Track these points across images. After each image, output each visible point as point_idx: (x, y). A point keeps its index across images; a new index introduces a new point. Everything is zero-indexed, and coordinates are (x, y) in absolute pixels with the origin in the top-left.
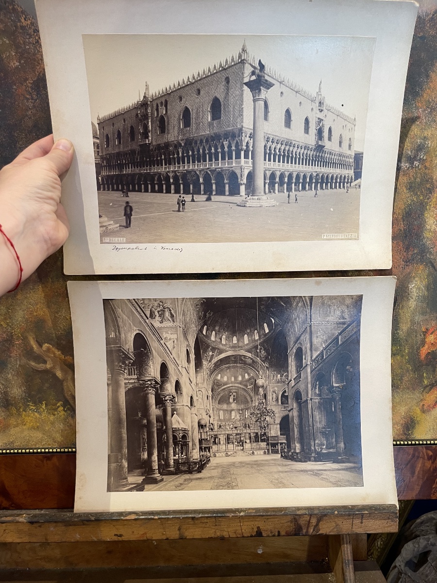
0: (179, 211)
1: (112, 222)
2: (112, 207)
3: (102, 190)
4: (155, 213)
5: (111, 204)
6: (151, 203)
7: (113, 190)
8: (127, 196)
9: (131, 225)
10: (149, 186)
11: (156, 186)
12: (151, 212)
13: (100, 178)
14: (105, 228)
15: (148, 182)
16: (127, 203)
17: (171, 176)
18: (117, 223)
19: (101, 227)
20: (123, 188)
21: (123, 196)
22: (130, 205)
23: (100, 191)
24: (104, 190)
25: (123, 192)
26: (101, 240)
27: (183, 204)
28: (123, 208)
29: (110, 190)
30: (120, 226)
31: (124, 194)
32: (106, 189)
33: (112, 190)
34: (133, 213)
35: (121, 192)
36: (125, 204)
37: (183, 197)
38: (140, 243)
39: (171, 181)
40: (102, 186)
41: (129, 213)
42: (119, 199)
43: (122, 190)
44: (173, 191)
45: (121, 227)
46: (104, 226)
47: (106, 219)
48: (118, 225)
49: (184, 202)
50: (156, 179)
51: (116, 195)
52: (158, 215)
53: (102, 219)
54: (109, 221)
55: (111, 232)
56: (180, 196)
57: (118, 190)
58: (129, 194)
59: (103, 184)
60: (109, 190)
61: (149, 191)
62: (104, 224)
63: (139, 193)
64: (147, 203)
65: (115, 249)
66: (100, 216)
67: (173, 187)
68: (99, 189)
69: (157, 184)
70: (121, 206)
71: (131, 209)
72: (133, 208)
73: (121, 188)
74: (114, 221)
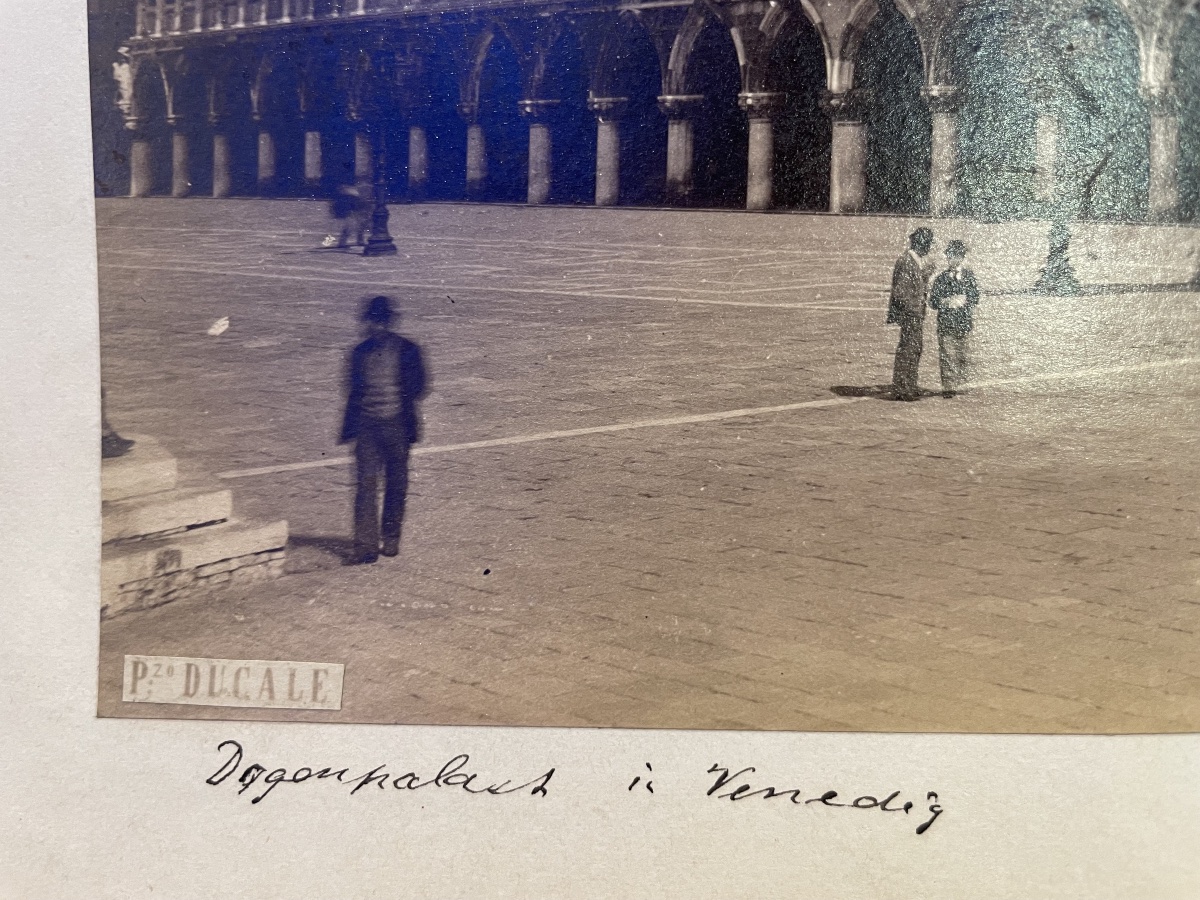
0: (903, 390)
1: (219, 504)
2: (224, 351)
3: (135, 188)
4: (657, 411)
5: (220, 326)
6: (618, 313)
7: (245, 185)
8: (380, 245)
9: (410, 527)
10: (606, 138)
11: (678, 142)
12: (614, 406)
13: (123, 73)
14: (150, 558)
15: (595, 100)
16: (379, 310)
17: (836, 29)
18: (267, 516)
19: (116, 546)
20: (338, 169)
21: (342, 247)
22: (407, 328)
23: (117, 204)
24: (159, 186)
25: (342, 208)
26: (109, 684)
27: (944, 315)
28: (333, 362)
29: (219, 186)
30: (295, 541)
31: (353, 221)
32: (179, 183)
33: (232, 192)
34: (430, 412)
35: (320, 209)
36: (350, 328)
37: (957, 248)
38: (483, 719)
39: (837, 77)
40: (138, 152)
41: (389, 409)
42: (295, 274)
43: (330, 189)
44: (844, 189)
45: (307, 556)
46: (146, 542)
47: (165, 471)
48: (276, 532)
49: (958, 301)
50: (676, 62)
51: (273, 236)
52: (685, 431)
53: (129, 476)
54: (193, 487)
55: (208, 602)
56: (921, 241)
57: (287, 183)
58: (402, 220)
59: (152, 130)
60: (200, 187)
61: (605, 188)
62: (148, 522)
63: (497, 214)
64: (582, 312)
65: (233, 782)
66: (113, 447)
67: (846, 142)
68: (109, 180)
69: (681, 112)
70: (313, 340)
71: (413, 374)
72: (436, 361)
73: (326, 161)
74: (241, 491)
